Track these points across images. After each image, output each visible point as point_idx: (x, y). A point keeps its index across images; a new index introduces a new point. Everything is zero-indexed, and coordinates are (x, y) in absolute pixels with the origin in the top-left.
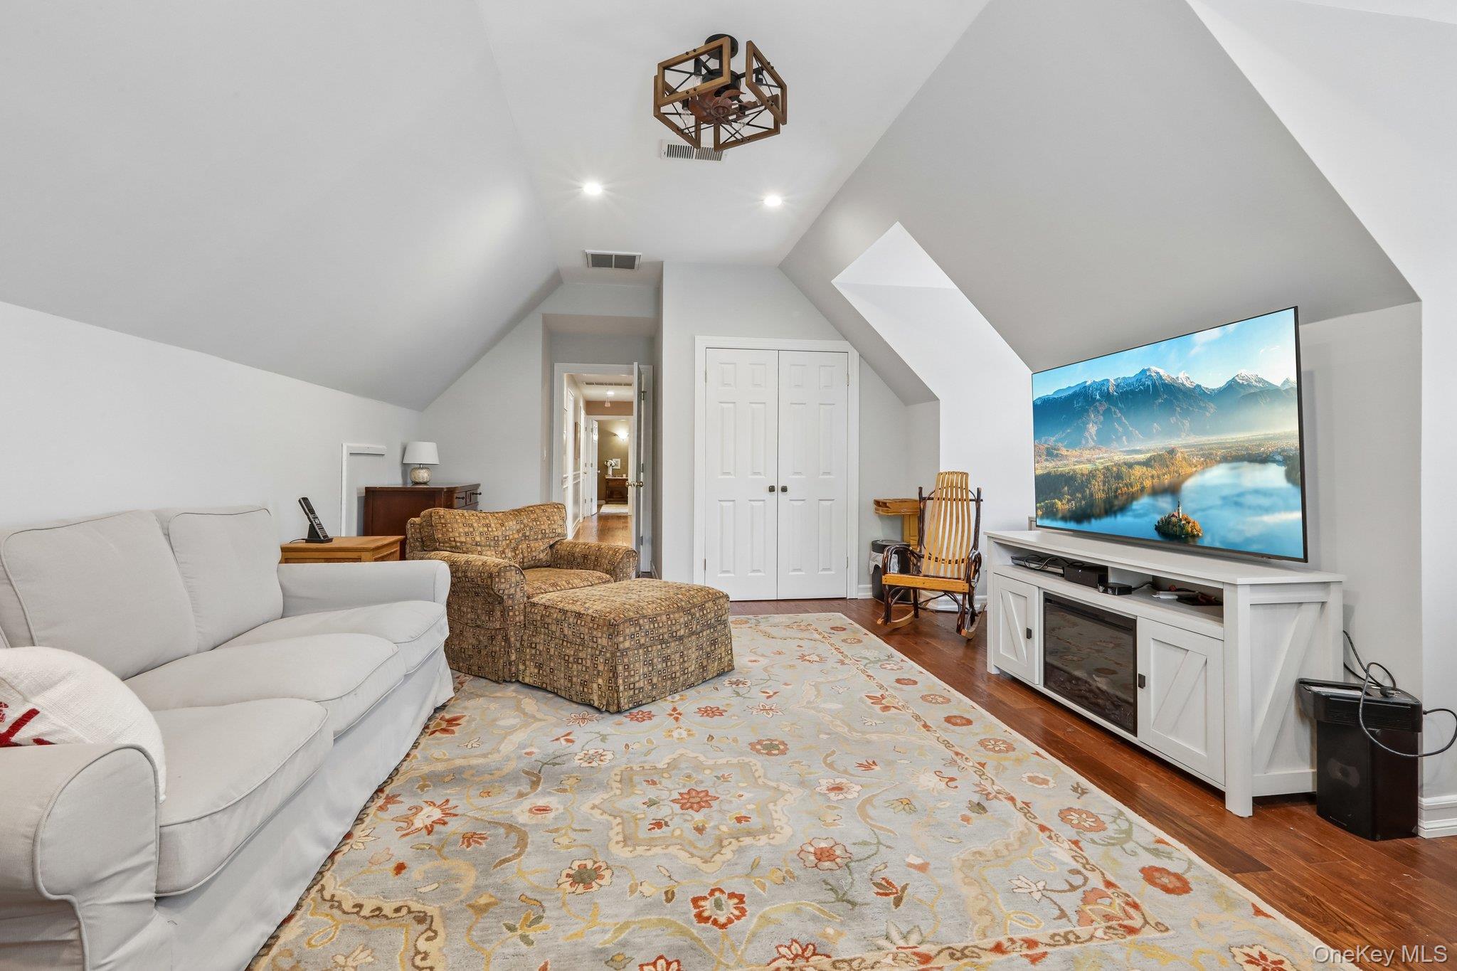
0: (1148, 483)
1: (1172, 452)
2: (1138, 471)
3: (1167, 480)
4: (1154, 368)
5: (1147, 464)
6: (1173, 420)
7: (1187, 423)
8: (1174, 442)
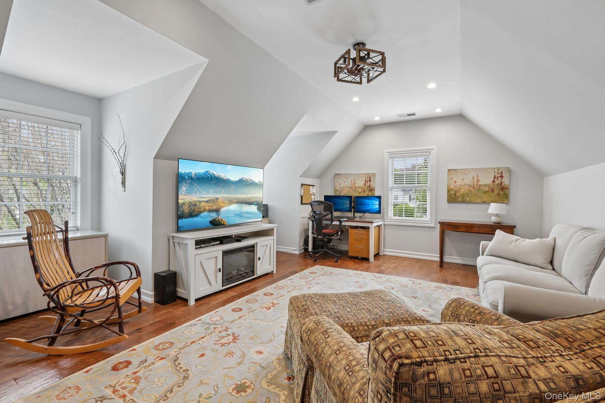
0: (207, 208)
1: (217, 199)
2: (203, 204)
3: (215, 207)
4: (211, 171)
5: (207, 202)
6: (218, 189)
7: (223, 191)
8: (218, 196)
